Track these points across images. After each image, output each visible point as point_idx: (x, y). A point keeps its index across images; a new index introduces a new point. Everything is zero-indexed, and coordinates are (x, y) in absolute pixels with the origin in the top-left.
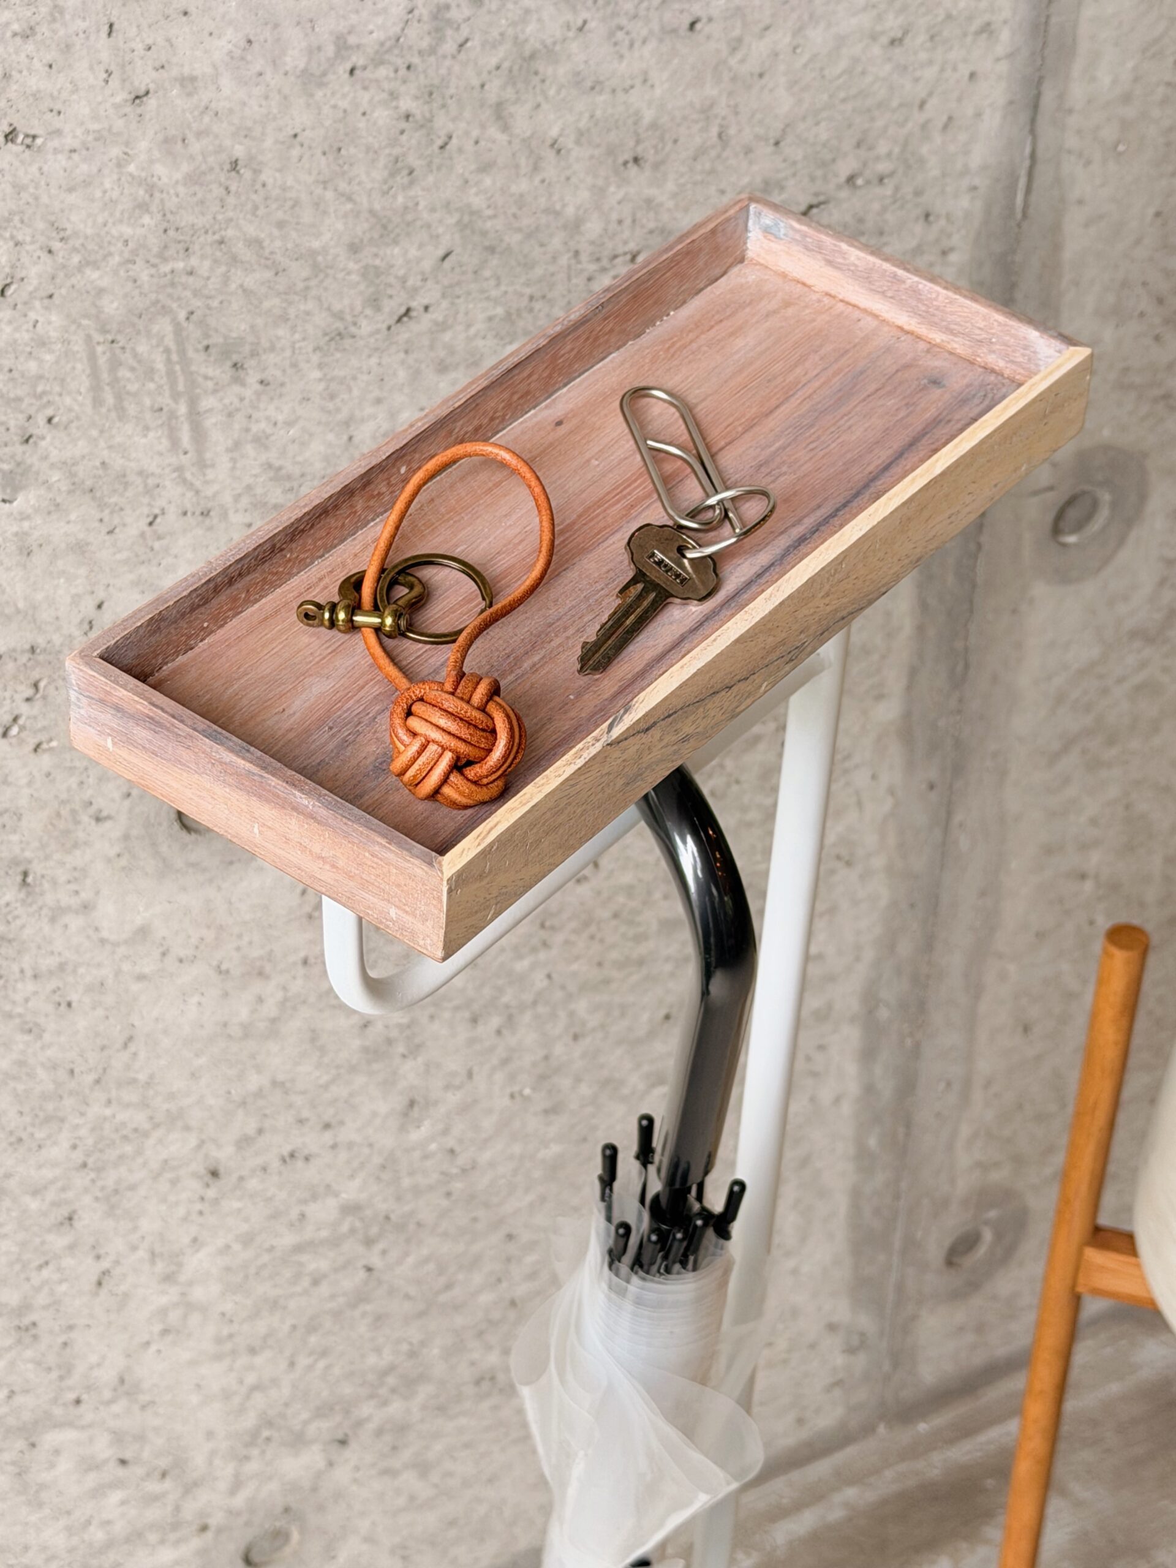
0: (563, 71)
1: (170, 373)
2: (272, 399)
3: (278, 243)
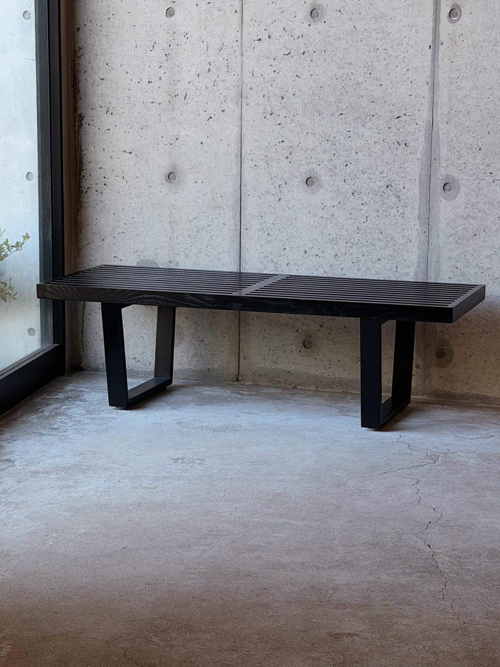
1: (311, 112)
3: (326, 99)
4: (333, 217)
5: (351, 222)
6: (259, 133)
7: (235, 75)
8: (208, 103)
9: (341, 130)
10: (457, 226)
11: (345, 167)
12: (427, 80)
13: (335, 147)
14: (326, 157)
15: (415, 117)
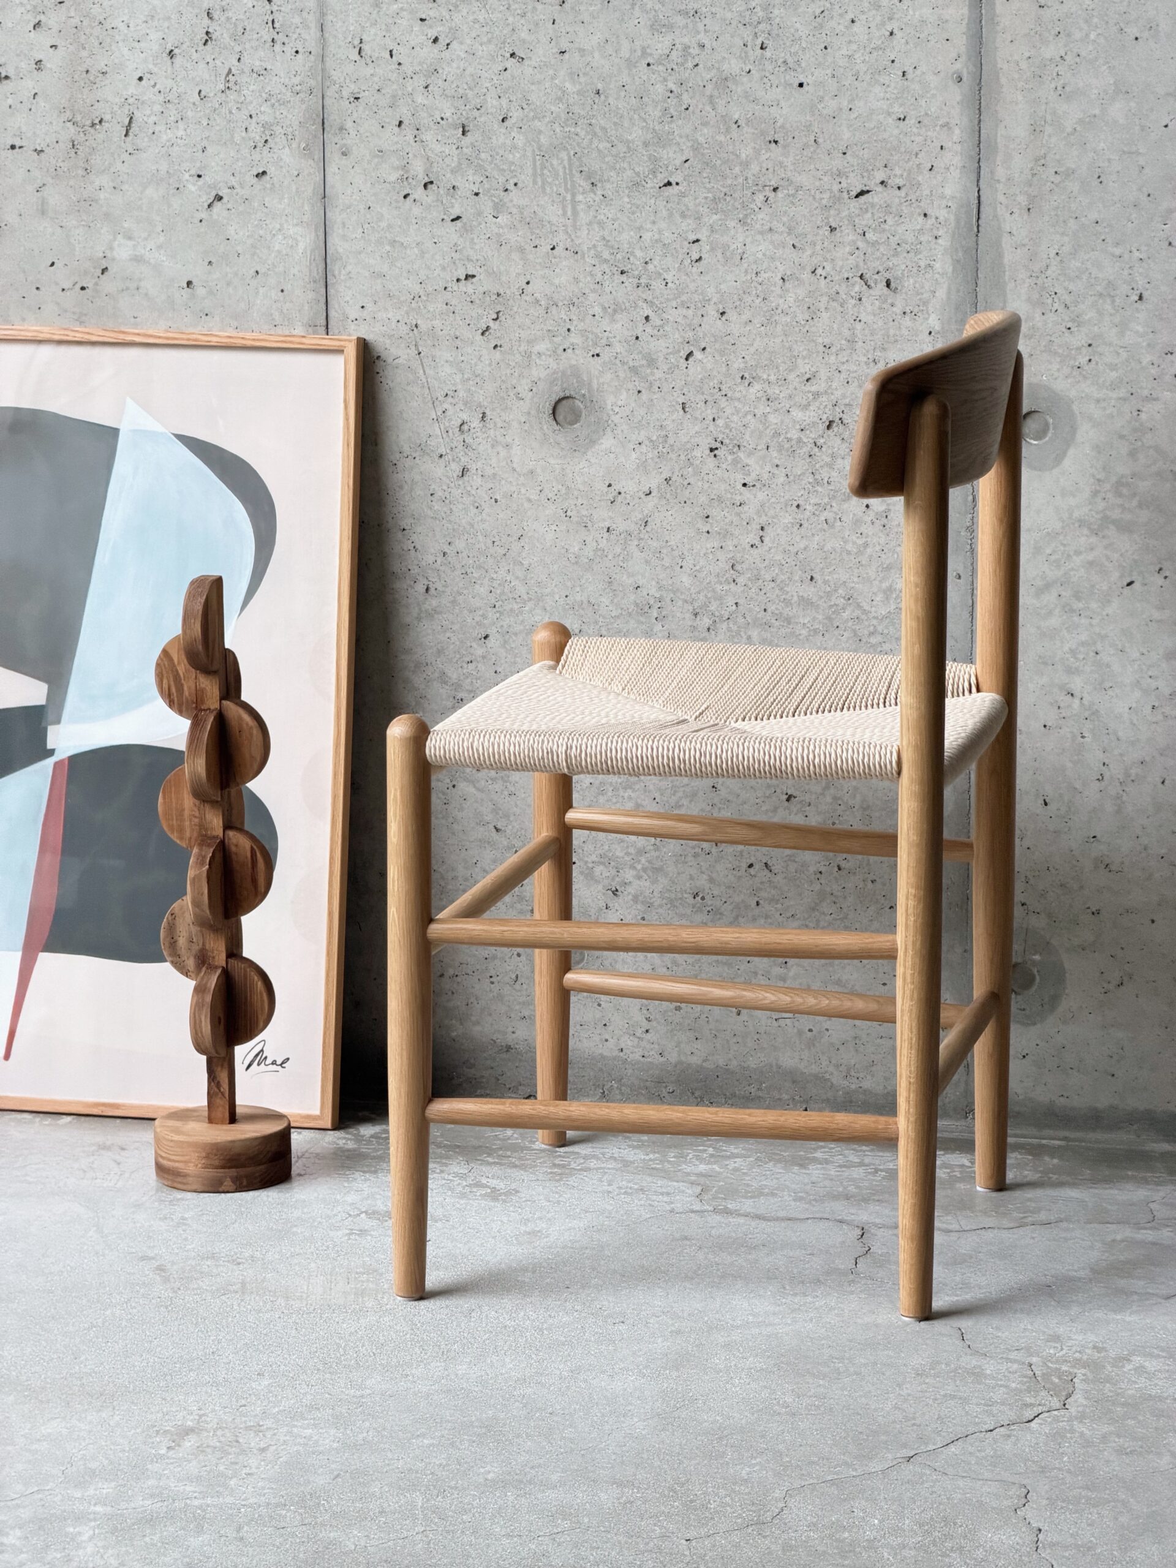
0: (739, 90)
1: (565, 179)
2: (607, 205)
3: (614, 132)
4: (648, 528)
5: (708, 546)
6: (388, 248)
7: (297, 52)
8: (209, 150)
9: (667, 237)
10: (1069, 556)
11: (683, 361)
12: (958, 66)
13: (648, 295)
14: (619, 328)
15: (918, 192)
